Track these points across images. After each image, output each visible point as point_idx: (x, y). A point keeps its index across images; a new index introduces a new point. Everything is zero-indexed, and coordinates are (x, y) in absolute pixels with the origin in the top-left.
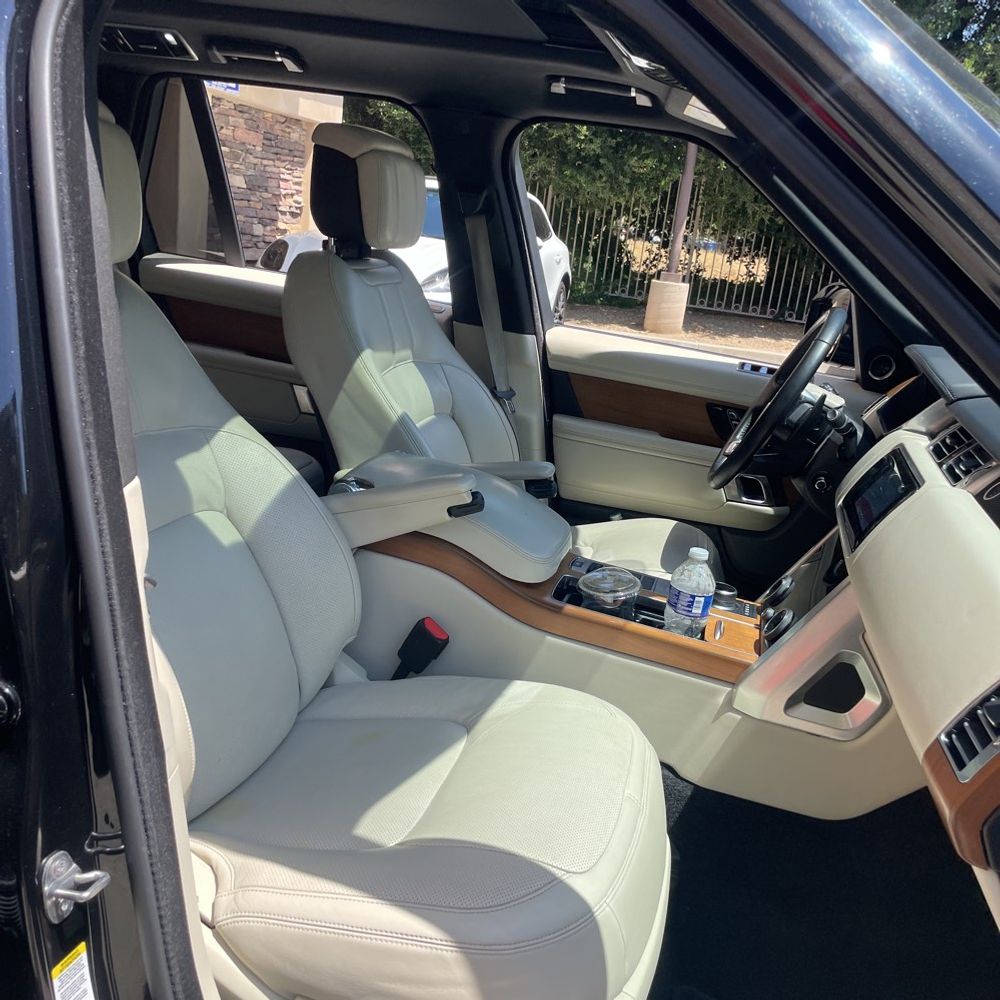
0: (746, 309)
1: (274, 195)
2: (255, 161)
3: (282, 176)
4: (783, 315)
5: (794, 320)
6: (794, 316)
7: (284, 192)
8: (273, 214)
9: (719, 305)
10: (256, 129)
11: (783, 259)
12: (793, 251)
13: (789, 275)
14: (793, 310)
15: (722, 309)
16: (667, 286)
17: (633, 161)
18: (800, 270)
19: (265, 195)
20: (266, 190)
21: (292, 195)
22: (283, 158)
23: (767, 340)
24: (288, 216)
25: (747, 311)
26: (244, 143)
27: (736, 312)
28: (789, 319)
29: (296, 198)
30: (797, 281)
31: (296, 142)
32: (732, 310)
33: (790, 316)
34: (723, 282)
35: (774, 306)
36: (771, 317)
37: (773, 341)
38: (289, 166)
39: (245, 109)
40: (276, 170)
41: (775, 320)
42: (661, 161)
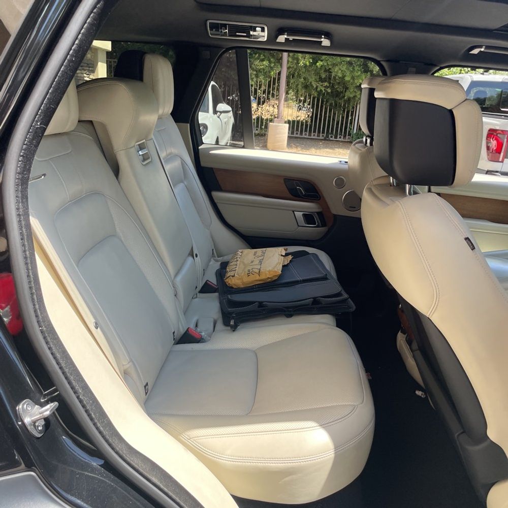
0: (310, 135)
3: (85, 78)
4: (328, 137)
5: (334, 139)
6: (334, 137)
9: (297, 134)
11: (326, 109)
12: (331, 105)
13: (330, 117)
14: (333, 134)
15: (298, 136)
16: (278, 126)
17: (257, 62)
18: (334, 114)
22: (85, 68)
23: (327, 150)
25: (311, 136)
27: (306, 137)
28: (331, 139)
30: (334, 119)
32: (303, 136)
33: (331, 137)
34: (298, 122)
35: (323, 132)
36: (323, 138)
37: (331, 151)
38: (88, 73)
40: (82, 75)
41: (325, 139)
42: (270, 62)
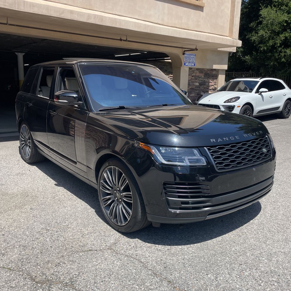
1: (207, 86)
2: (202, 79)
3: (210, 82)
7: (210, 85)
8: (207, 90)
10: (202, 73)
19: (205, 86)
20: (205, 85)
21: (213, 86)
24: (212, 90)
26: (199, 76)
29: (214, 86)
31: (214, 74)
38: (212, 79)
39: (199, 69)
40: (208, 81)
